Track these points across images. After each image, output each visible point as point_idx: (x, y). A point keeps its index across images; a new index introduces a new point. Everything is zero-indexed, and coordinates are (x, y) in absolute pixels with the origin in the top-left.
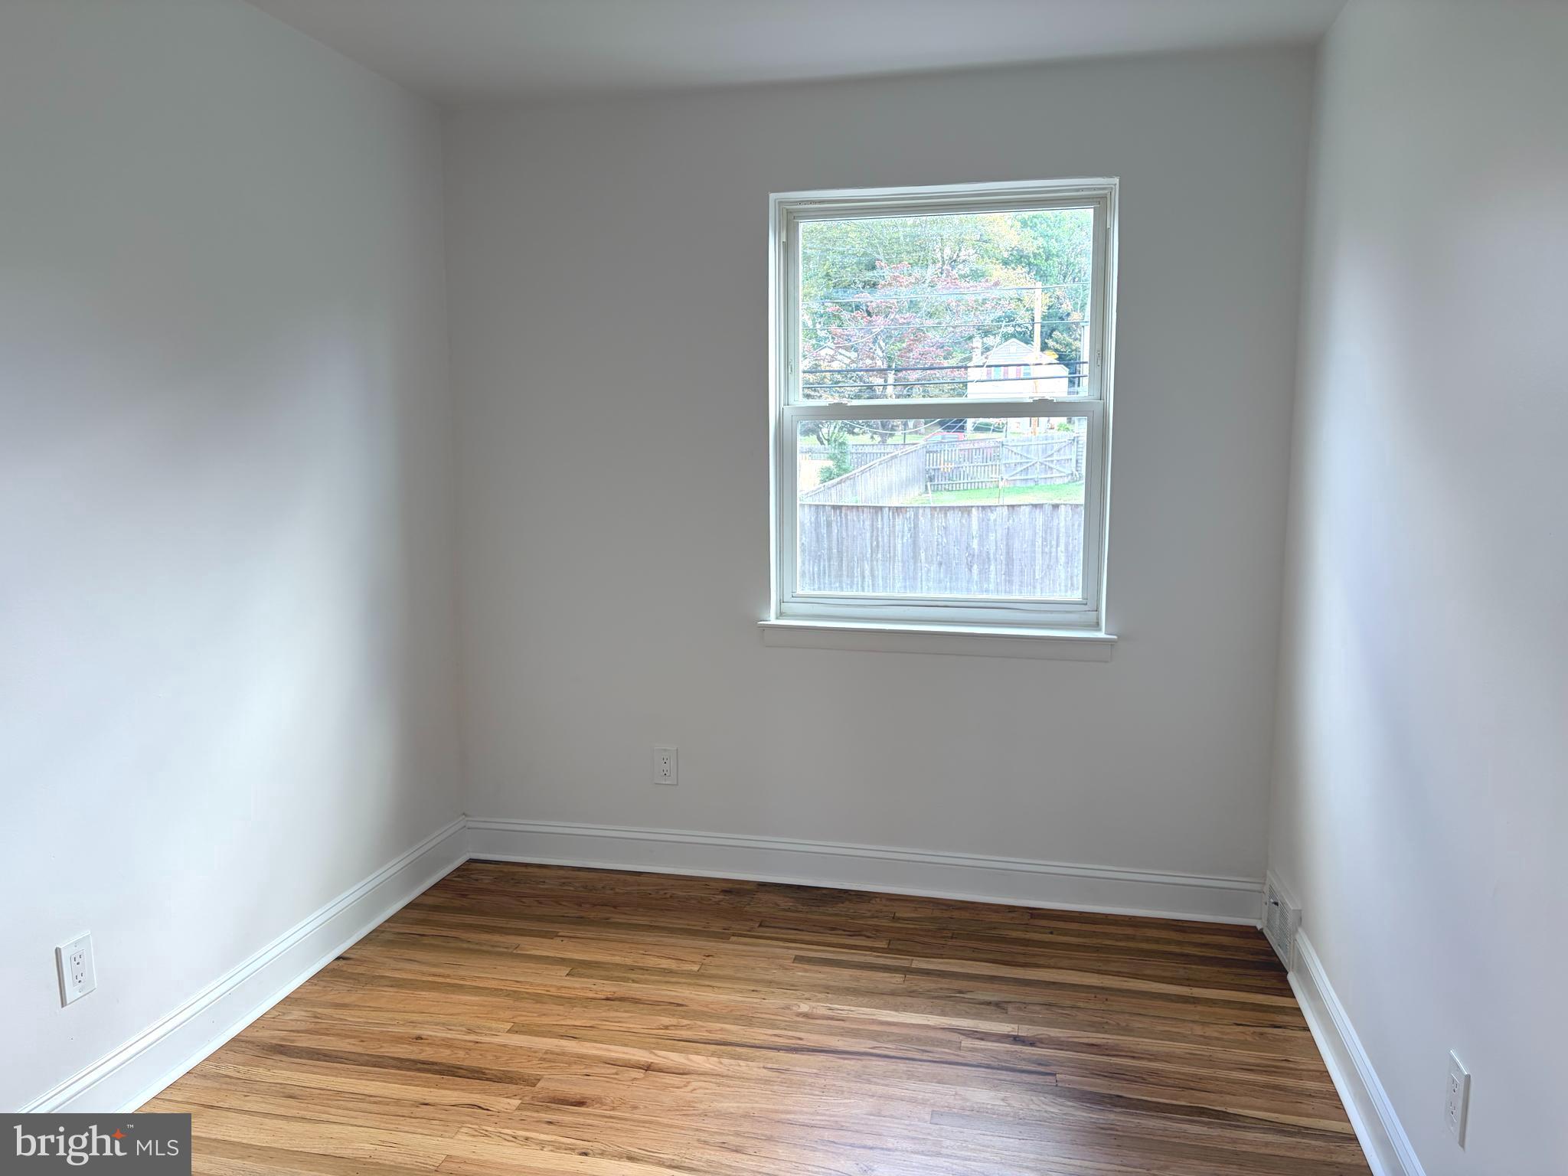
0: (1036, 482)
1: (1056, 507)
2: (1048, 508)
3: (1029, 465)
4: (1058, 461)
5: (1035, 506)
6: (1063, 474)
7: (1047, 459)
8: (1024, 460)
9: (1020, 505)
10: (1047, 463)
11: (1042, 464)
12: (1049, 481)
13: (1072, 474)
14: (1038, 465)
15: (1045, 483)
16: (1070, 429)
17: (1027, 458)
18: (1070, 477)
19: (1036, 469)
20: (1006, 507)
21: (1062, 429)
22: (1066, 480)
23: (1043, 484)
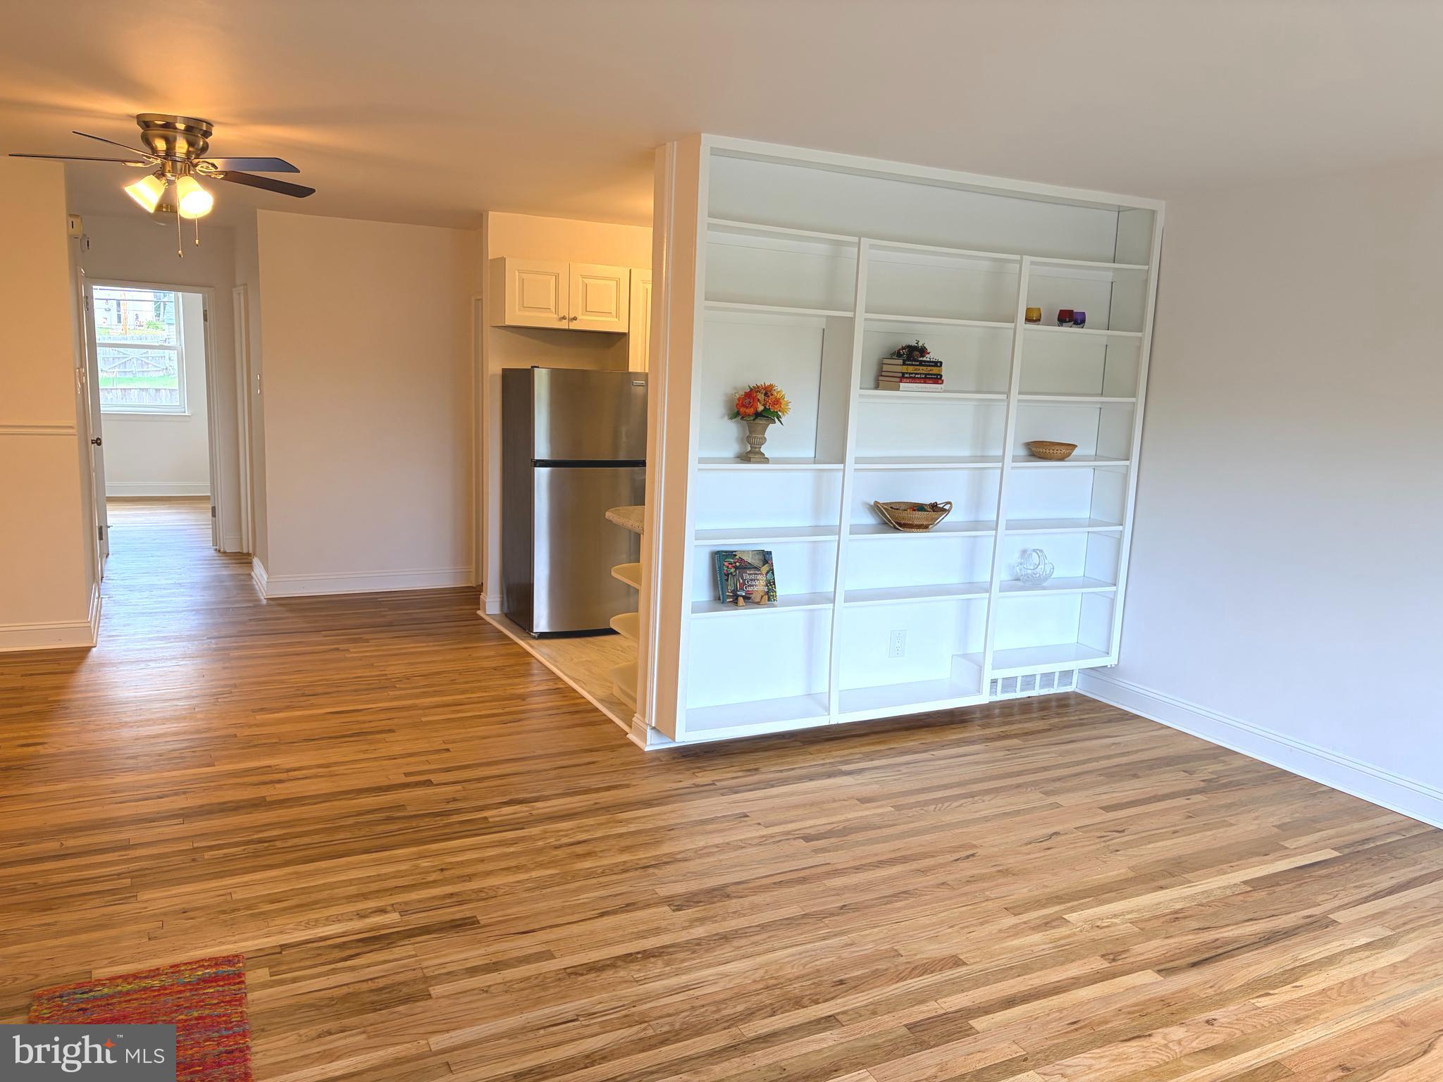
0: (134, 375)
1: (158, 390)
2: (152, 392)
3: (127, 359)
4: (153, 357)
5: (143, 389)
6: (158, 369)
7: (143, 356)
8: (121, 355)
9: (130, 389)
10: (143, 359)
11: (138, 359)
12: (146, 374)
13: (167, 369)
14: (135, 360)
15: (143, 375)
16: (160, 326)
17: (124, 354)
18: (165, 371)
19: (134, 363)
20: (120, 391)
21: (151, 326)
22: (161, 374)
23: (141, 376)
